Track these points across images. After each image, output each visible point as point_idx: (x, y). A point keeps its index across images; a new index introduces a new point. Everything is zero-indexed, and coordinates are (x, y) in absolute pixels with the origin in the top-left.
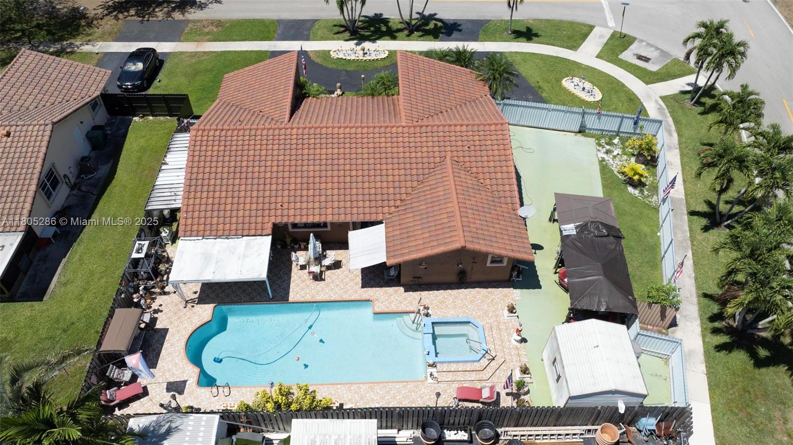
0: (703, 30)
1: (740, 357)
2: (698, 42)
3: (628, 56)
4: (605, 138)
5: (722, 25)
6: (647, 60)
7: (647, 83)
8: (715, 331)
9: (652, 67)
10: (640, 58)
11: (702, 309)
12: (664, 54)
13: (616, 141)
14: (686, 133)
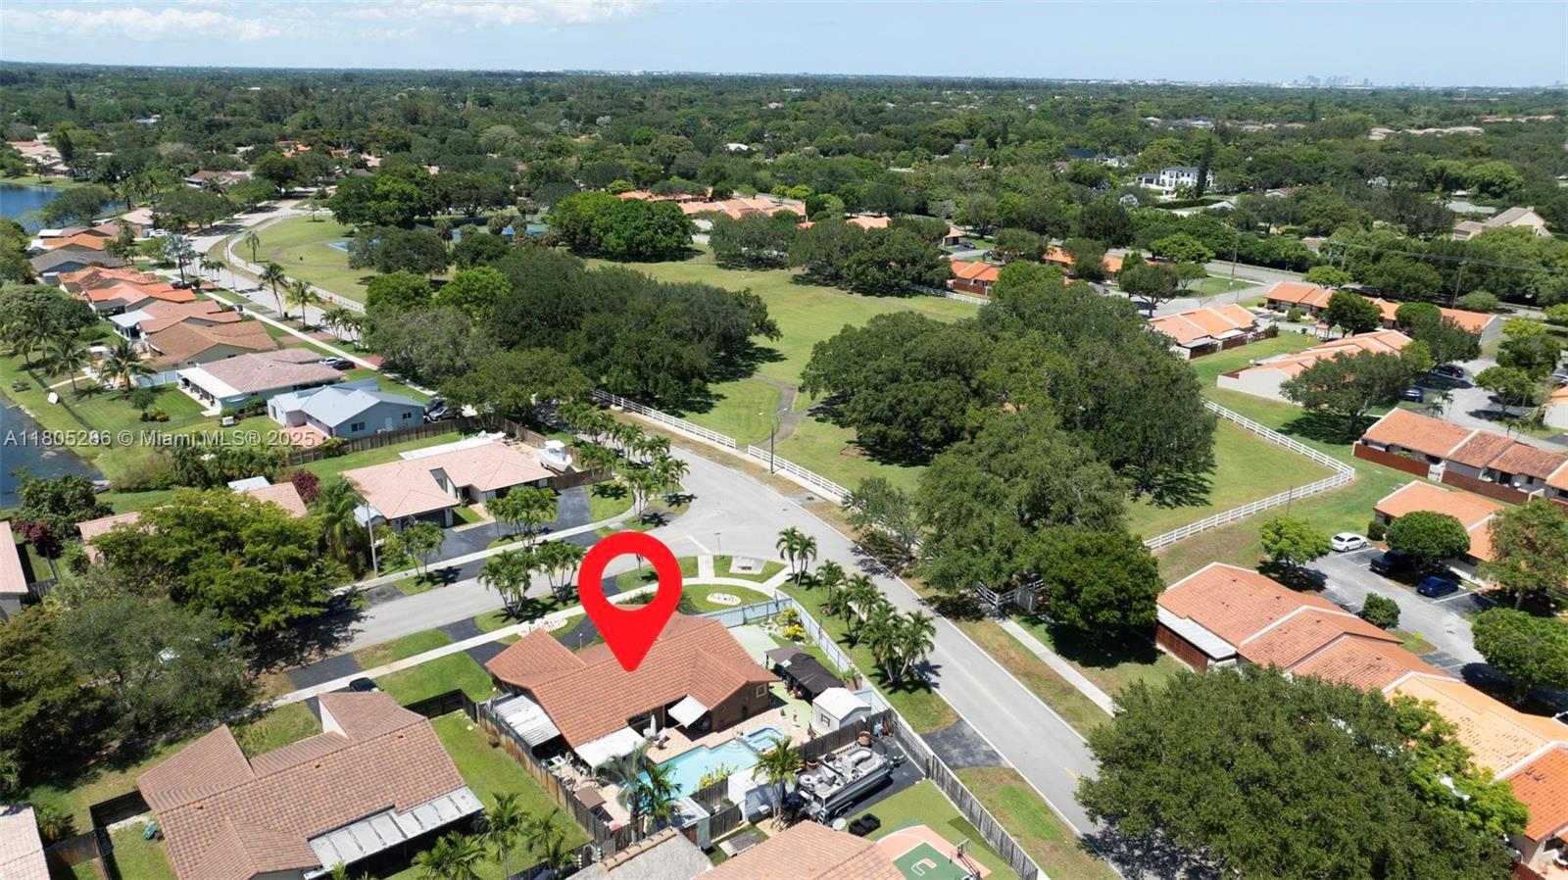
0: (784, 537)
1: (901, 693)
2: (784, 544)
3: (734, 569)
4: (762, 621)
5: (793, 531)
6: (750, 568)
7: (762, 582)
8: (884, 688)
9: (758, 572)
10: (744, 568)
11: (872, 682)
12: (758, 561)
13: (770, 621)
14: (806, 603)
